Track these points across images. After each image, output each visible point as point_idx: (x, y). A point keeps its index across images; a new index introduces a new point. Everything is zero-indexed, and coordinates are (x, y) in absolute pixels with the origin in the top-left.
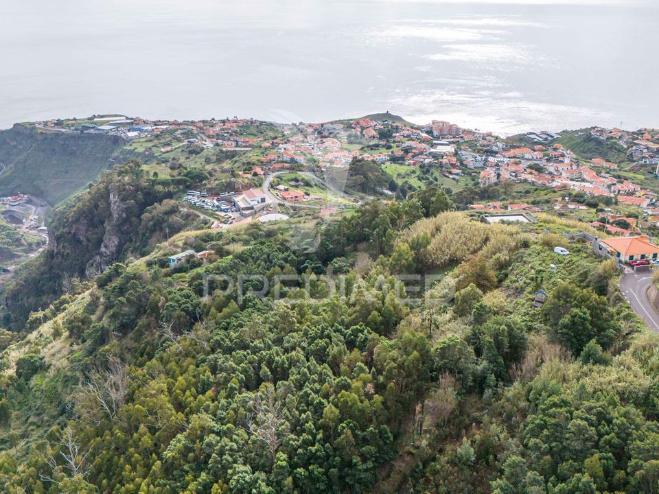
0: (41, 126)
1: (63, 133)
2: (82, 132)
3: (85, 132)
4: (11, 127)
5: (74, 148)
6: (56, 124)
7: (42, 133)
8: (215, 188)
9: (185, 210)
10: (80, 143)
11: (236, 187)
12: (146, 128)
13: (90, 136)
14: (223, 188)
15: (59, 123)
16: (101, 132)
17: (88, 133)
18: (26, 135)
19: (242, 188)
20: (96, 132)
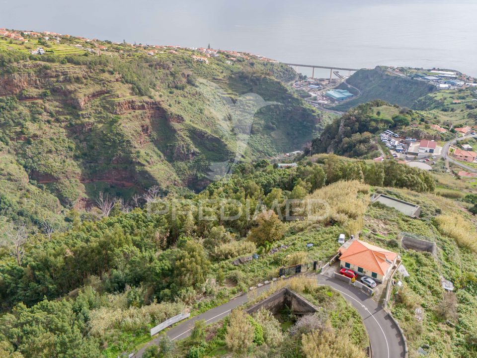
0: (391, 70)
1: (400, 77)
2: (412, 78)
3: (415, 78)
4: (374, 68)
5: (403, 89)
6: (400, 70)
7: (387, 75)
8: (406, 133)
9: (374, 142)
10: (408, 86)
11: (420, 136)
12: (458, 83)
13: (417, 83)
14: (411, 134)
15: (402, 70)
16: (425, 80)
17: (416, 80)
18: (379, 75)
19: (425, 138)
20: (423, 80)
